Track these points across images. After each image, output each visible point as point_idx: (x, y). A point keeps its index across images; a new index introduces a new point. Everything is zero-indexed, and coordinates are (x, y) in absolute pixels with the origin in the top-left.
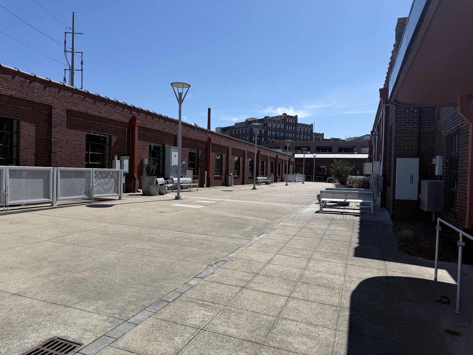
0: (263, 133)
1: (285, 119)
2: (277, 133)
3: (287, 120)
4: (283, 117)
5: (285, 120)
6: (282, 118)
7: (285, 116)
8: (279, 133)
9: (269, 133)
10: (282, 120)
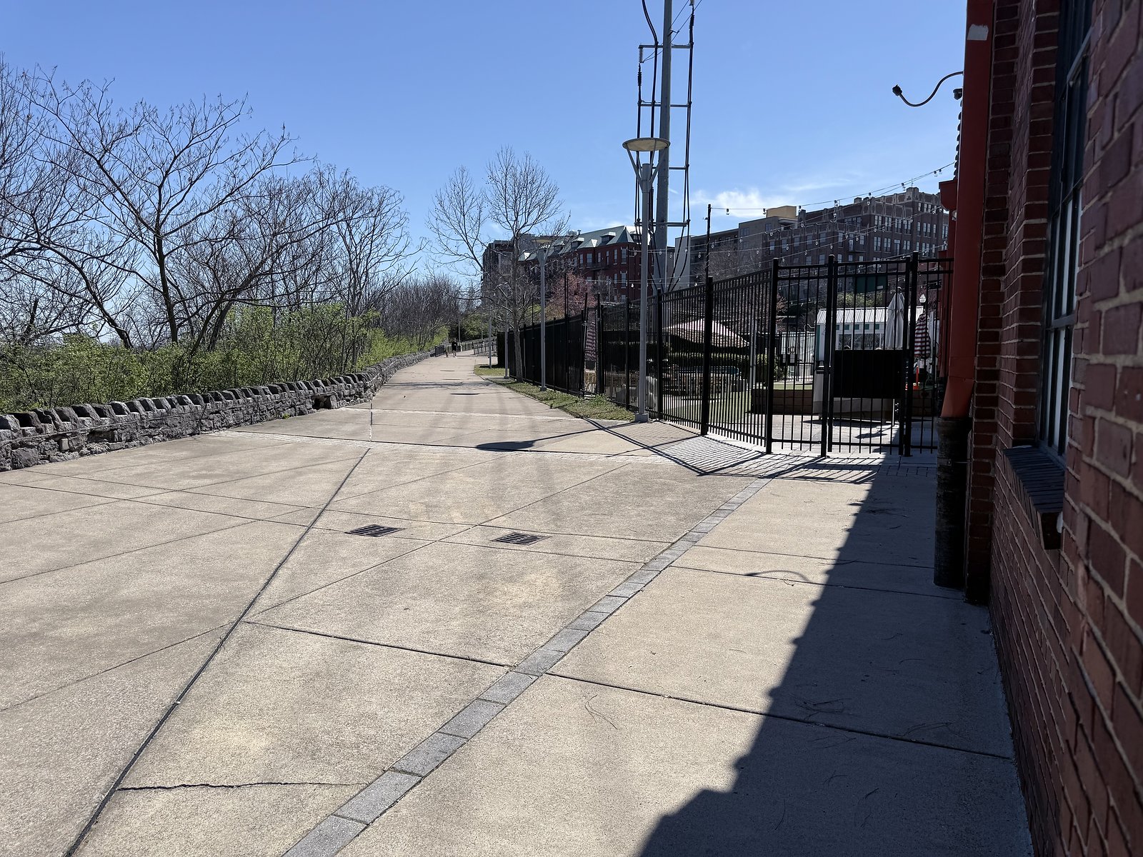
0: (862, 242)
1: (913, 202)
2: (895, 241)
3: (920, 205)
4: (909, 198)
5: (913, 205)
6: (906, 201)
7: (913, 196)
8: (899, 242)
9: (877, 242)
10: (907, 205)
